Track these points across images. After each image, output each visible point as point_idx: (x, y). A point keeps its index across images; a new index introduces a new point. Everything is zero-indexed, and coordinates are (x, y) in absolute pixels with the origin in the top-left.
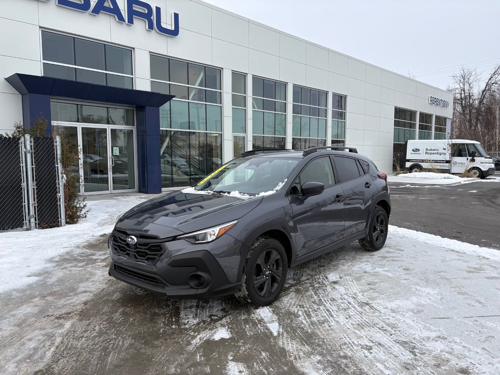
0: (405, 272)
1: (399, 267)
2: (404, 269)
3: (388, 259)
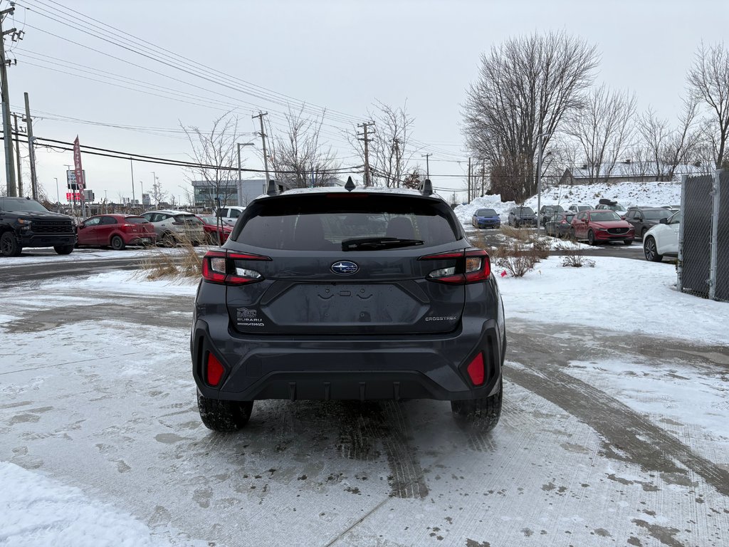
0: (159, 389)
1: (168, 394)
2: (160, 393)
3: (190, 406)
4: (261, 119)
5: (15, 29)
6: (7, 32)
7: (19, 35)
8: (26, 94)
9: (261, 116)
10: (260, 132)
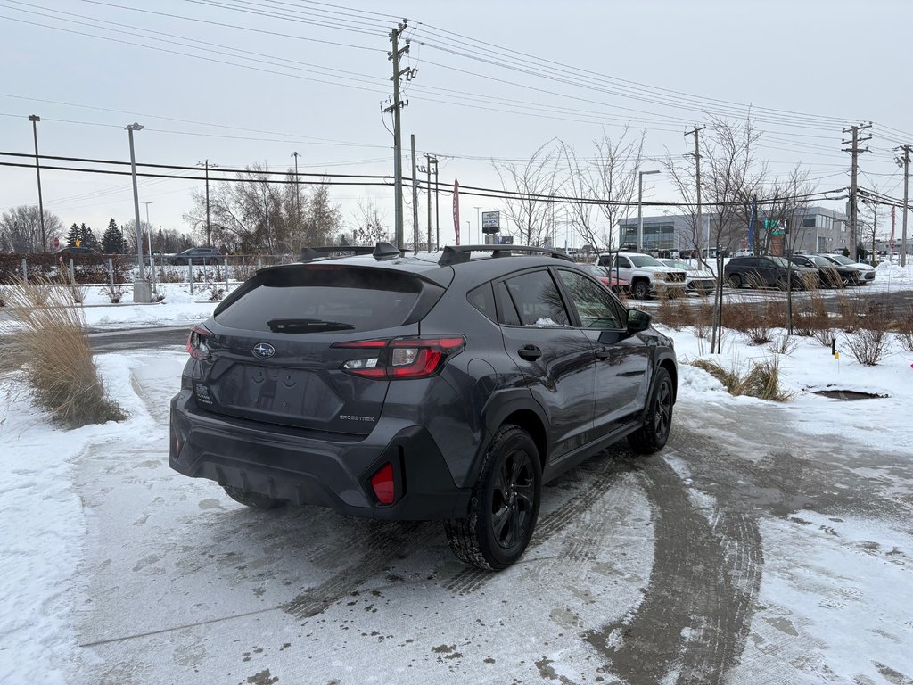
4: (697, 135)
5: (409, 68)
6: (403, 72)
7: (412, 73)
8: (413, 136)
9: (696, 131)
10: (694, 153)
